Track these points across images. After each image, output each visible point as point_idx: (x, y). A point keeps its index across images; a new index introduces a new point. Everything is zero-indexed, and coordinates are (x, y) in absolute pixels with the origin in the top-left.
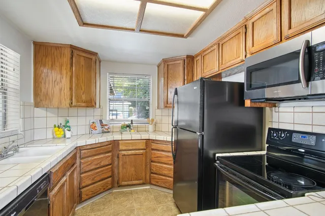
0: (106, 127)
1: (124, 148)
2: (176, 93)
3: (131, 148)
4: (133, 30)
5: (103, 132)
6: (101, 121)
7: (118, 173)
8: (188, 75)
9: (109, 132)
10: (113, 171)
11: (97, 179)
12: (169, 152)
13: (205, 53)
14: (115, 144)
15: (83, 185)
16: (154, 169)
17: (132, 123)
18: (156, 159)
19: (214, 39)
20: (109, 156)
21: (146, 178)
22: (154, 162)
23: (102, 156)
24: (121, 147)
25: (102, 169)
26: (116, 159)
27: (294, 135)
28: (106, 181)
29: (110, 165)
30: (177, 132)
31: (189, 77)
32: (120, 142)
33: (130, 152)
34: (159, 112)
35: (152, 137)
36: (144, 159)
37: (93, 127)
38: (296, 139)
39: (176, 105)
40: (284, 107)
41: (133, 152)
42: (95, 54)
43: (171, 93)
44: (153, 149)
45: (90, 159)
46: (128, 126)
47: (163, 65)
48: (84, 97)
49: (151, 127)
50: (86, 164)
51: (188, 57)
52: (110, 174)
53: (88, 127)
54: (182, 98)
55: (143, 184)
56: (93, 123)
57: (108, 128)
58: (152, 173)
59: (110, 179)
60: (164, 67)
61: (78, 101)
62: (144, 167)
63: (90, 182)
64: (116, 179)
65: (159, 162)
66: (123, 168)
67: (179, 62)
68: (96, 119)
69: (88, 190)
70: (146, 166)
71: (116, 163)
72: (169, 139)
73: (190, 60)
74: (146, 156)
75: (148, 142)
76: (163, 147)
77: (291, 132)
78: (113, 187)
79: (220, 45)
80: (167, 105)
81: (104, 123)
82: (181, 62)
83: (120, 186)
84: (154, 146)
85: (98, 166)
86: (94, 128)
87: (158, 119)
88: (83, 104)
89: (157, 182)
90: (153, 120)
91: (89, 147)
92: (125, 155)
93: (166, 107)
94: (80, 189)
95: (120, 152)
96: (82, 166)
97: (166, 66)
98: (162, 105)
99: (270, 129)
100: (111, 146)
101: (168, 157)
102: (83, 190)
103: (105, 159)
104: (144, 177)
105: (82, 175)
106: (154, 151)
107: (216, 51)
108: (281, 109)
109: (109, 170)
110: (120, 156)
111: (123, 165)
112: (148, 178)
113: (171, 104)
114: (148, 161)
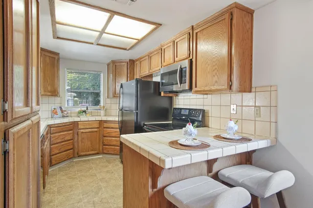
0: (65, 113)
1: (82, 127)
2: (122, 86)
3: (88, 127)
4: (92, 44)
5: (63, 117)
6: (61, 108)
7: (78, 146)
8: (130, 73)
9: (68, 116)
10: (73, 145)
11: (63, 149)
12: (117, 128)
13: (141, 60)
14: (75, 124)
15: (53, 153)
16: (106, 142)
17: (87, 109)
18: (107, 135)
19: (146, 52)
20: (71, 133)
21: (99, 149)
22: (106, 137)
23: (66, 133)
24: (80, 127)
25: (66, 142)
26: (76, 136)
27: (182, 110)
28: (69, 151)
29: (72, 140)
30: (122, 115)
31: (131, 75)
32: (79, 123)
33: (87, 130)
34: (108, 101)
35: (104, 118)
36: (98, 135)
37: (54, 112)
38: (183, 112)
39: (121, 96)
40: (181, 96)
41: (89, 130)
42: (57, 54)
43: (118, 86)
44: (104, 128)
45: (57, 134)
46: (85, 112)
47: (111, 65)
48: (49, 88)
49: (102, 112)
50: (54, 138)
51: (130, 60)
52: (71, 147)
53: (50, 112)
54: (126, 90)
55: (98, 154)
56: (55, 109)
57: (67, 113)
58: (104, 145)
59: (72, 150)
60: (113, 67)
61: (45, 91)
62: (98, 141)
63: (58, 152)
64: (76, 151)
65: (110, 137)
66: (82, 142)
67: (124, 64)
68: (57, 106)
69: (56, 157)
70: (99, 140)
71: (76, 139)
72: (117, 119)
73: (132, 63)
74: (100, 133)
75: (101, 122)
76: (112, 125)
77: (181, 109)
78: (74, 157)
79: (149, 56)
80: (115, 95)
81: (63, 109)
82: (126, 64)
83: (80, 156)
84: (106, 125)
85: (63, 140)
86: (56, 113)
87: (107, 106)
88: (49, 94)
89: (108, 151)
90: (104, 107)
91: (56, 126)
92: (83, 132)
93: (114, 96)
94: (50, 156)
95: (79, 130)
96: (52, 139)
97: (114, 66)
98: (111, 95)
99: (174, 108)
100: (72, 125)
101: (116, 132)
102: (53, 157)
103: (68, 135)
104: (98, 148)
105: (52, 146)
106: (105, 129)
107: (148, 60)
108: (179, 97)
109: (71, 144)
110: (79, 133)
111: (81, 140)
112: (101, 148)
113: (118, 94)
114: (101, 136)
